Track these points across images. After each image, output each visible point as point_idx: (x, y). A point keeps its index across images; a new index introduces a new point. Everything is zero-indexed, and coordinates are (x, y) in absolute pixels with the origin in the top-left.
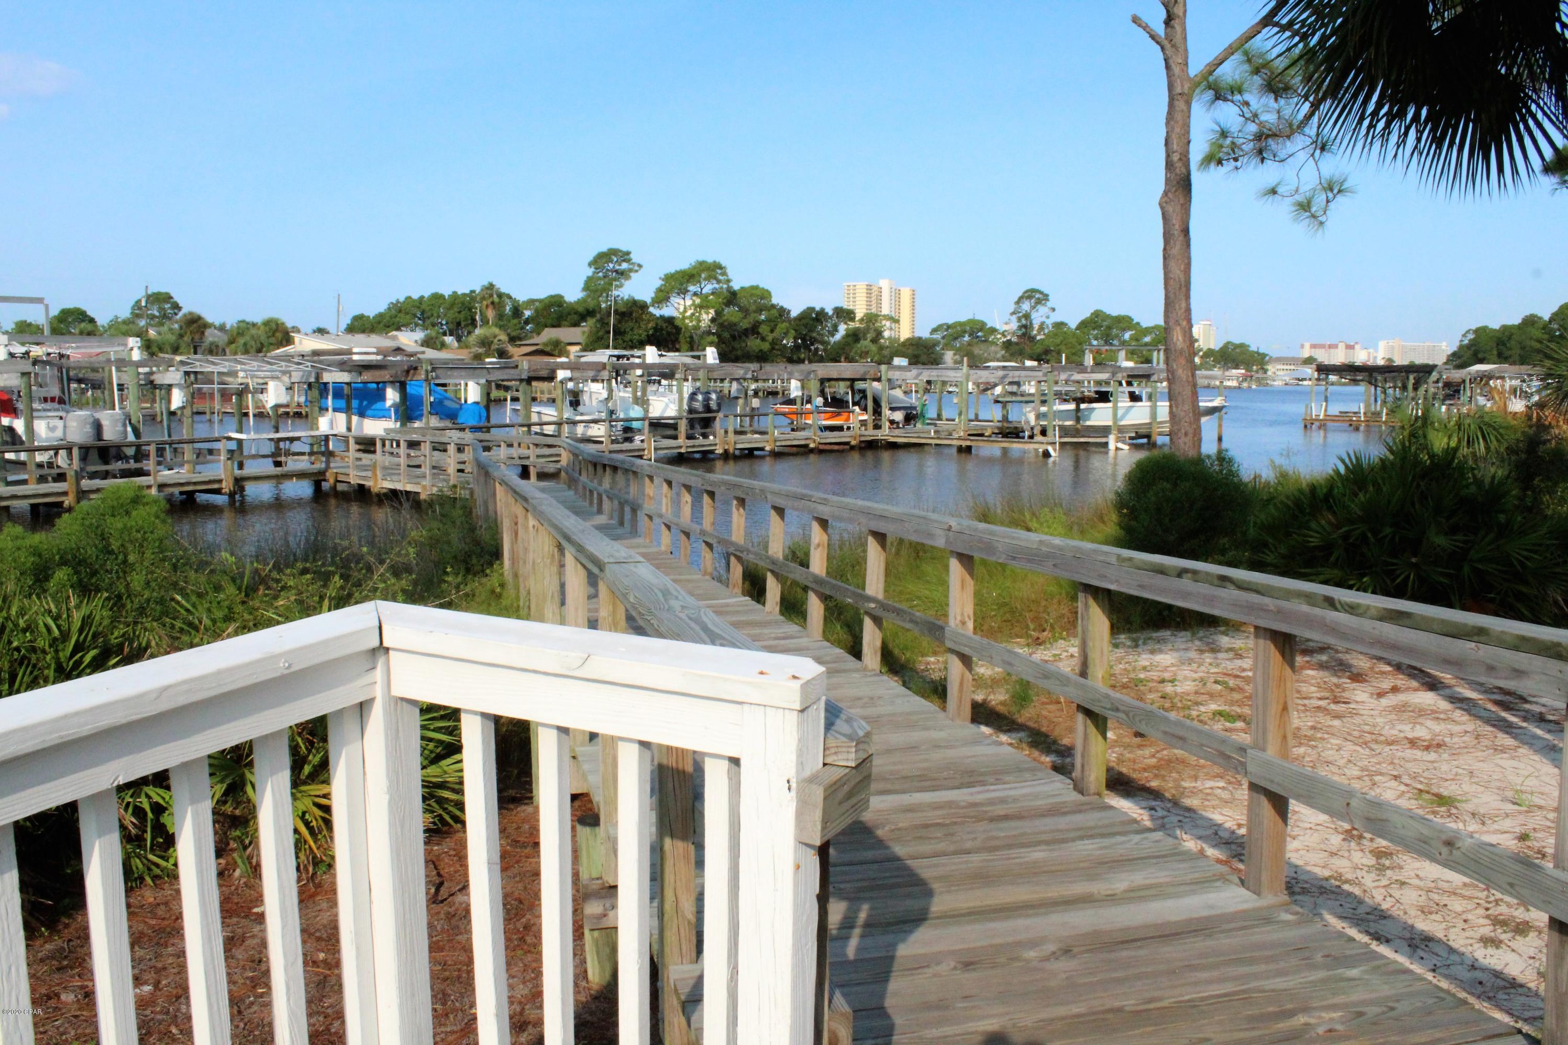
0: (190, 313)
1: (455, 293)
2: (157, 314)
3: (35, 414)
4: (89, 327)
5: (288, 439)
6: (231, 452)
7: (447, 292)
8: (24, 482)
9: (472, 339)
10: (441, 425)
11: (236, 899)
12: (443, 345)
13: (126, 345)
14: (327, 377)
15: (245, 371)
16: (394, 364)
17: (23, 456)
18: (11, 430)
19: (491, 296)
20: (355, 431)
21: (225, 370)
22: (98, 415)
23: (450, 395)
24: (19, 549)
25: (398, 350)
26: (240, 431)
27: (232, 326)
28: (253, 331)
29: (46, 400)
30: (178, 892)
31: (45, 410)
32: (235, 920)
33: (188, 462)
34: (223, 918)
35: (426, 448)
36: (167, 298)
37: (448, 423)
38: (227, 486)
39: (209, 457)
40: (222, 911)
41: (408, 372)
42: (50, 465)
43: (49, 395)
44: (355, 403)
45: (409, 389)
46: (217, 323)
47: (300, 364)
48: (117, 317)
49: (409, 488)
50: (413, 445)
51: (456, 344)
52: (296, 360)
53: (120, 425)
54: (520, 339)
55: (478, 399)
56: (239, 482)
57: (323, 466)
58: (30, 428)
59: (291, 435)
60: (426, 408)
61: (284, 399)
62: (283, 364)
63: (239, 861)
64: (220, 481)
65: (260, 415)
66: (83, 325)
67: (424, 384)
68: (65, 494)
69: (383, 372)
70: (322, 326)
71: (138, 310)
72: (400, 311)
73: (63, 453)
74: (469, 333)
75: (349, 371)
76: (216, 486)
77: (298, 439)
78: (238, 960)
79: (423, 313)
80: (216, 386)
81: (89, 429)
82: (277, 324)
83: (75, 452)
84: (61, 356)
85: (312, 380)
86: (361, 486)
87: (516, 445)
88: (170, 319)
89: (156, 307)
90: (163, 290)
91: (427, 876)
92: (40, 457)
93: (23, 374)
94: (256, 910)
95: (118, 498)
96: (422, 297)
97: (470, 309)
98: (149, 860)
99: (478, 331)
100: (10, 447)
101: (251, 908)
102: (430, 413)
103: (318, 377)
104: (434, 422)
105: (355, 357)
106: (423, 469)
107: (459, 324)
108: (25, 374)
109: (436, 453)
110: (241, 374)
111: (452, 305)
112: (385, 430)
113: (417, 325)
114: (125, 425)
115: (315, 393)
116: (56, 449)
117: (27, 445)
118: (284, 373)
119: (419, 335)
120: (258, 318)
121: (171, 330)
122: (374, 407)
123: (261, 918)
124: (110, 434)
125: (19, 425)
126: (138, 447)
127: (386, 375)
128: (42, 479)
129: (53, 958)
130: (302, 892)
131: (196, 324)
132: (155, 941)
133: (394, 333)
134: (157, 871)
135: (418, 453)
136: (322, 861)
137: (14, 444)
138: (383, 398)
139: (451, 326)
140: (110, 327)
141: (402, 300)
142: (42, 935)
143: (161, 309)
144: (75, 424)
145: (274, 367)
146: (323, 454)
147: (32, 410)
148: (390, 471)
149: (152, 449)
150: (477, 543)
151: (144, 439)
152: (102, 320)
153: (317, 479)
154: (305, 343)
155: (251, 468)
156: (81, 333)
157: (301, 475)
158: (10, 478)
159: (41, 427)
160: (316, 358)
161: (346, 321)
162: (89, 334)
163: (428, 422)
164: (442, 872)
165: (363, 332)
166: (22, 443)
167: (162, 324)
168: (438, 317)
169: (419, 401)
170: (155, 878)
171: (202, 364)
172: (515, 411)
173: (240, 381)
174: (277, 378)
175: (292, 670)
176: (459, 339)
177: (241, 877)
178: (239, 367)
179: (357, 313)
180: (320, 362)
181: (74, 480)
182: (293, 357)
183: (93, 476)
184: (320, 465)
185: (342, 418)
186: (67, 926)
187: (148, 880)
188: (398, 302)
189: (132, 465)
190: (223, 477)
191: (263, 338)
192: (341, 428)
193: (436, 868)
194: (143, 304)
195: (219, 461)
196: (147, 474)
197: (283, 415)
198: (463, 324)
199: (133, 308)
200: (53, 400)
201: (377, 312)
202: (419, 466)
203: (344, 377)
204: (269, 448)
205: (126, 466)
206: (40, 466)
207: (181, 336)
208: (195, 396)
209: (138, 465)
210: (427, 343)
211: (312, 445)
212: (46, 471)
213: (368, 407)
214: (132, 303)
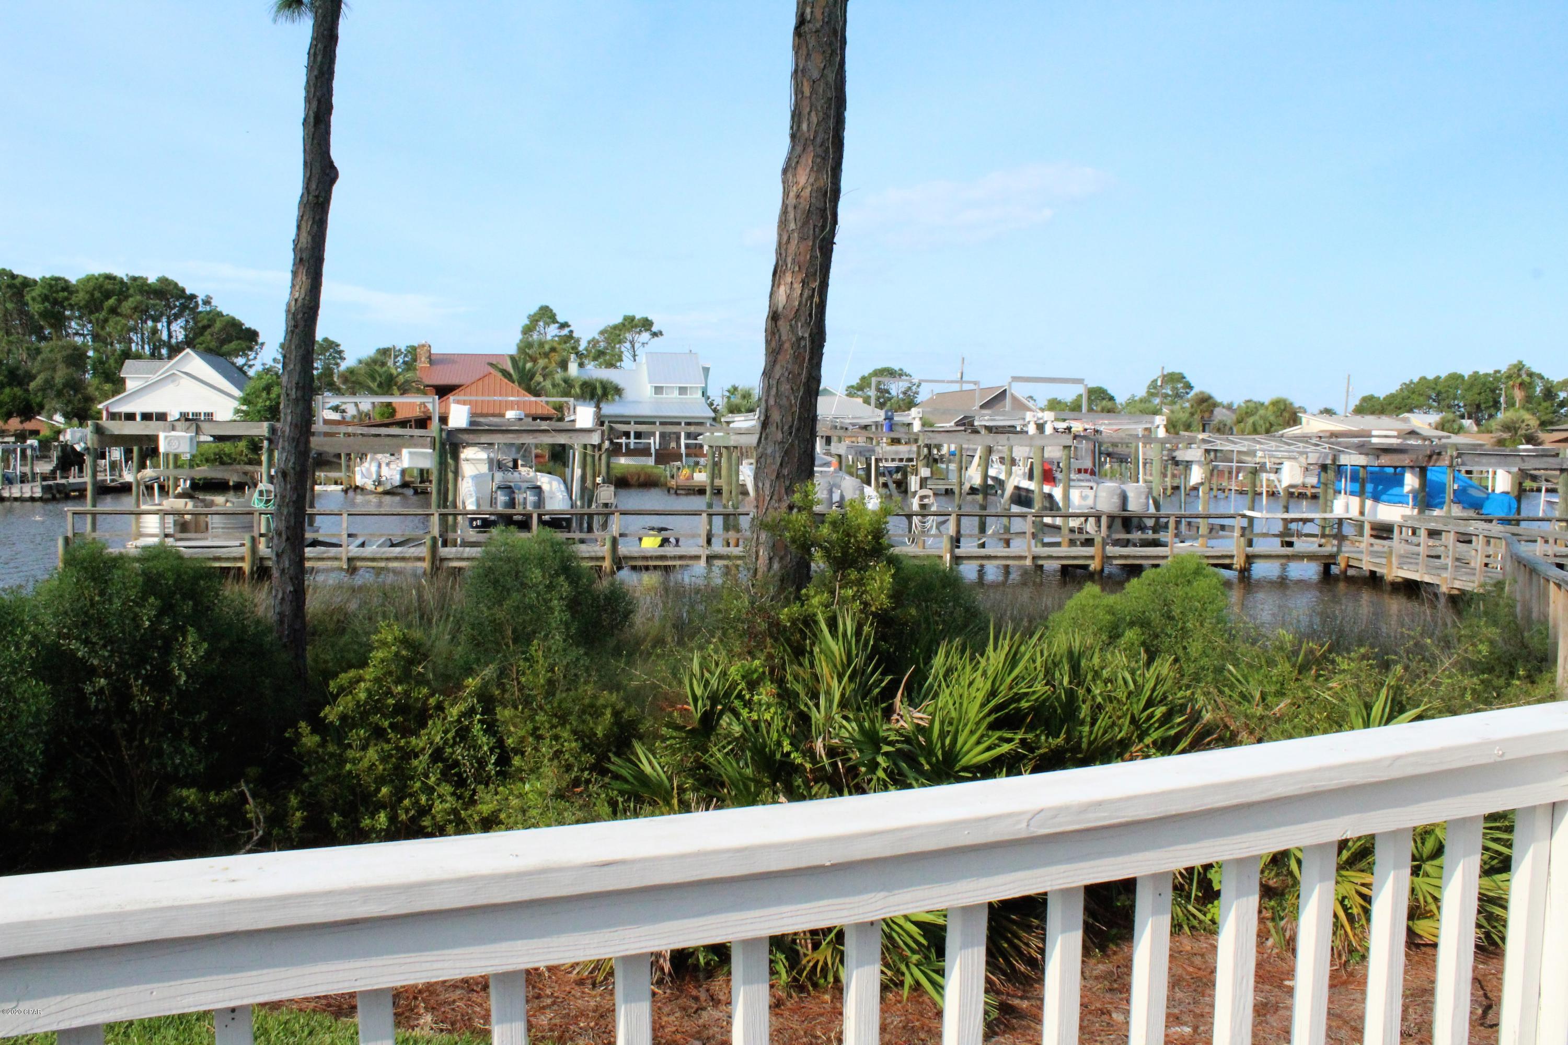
0: (1202, 393)
1: (1476, 373)
2: (1170, 393)
3: (1072, 483)
4: (1109, 404)
5: (1301, 520)
6: (1243, 529)
7: (1466, 372)
8: (1058, 544)
9: (1494, 424)
10: (1465, 514)
11: (1268, 967)
12: (1461, 429)
13: (1152, 423)
14: (1344, 460)
15: (1264, 451)
16: (1414, 448)
17: (1058, 521)
18: (1050, 497)
19: (1519, 376)
20: (1368, 517)
21: (1245, 449)
22: (1124, 487)
23: (1475, 482)
24: (1097, 607)
25: (1413, 433)
26: (1252, 509)
27: (1239, 406)
28: (1262, 412)
29: (1079, 471)
30: (1215, 947)
31: (1079, 480)
32: (1267, 987)
33: (1202, 536)
34: (1256, 982)
35: (1449, 539)
36: (1180, 378)
37: (1471, 513)
38: (1238, 562)
39: (1221, 533)
40: (1257, 975)
41: (1430, 457)
42: (1081, 530)
43: (1083, 467)
44: (1369, 487)
45: (1429, 475)
46: (1225, 403)
47: (1317, 445)
48: (1133, 396)
49: (1427, 579)
50: (1433, 534)
51: (1475, 428)
52: (1314, 441)
53: (1144, 497)
54: (1552, 423)
55: (1507, 488)
56: (1250, 559)
57: (1335, 549)
58: (1066, 497)
59: (1305, 516)
60: (1449, 495)
61: (1298, 480)
62: (1301, 445)
63: (1273, 931)
64: (1232, 557)
65: (1272, 494)
66: (1104, 402)
67: (1448, 471)
68: (1092, 558)
69: (1401, 456)
70: (1329, 407)
71: (1153, 389)
72: (1413, 392)
73: (1092, 520)
74: (1491, 416)
75: (1367, 454)
76: (1227, 561)
77: (1311, 520)
78: (1272, 1027)
79: (1438, 395)
80: (1234, 464)
81: (1116, 500)
82: (1285, 404)
83: (1104, 520)
84: (1096, 431)
85: (1329, 462)
86: (1373, 573)
87: (1551, 541)
88: (1181, 397)
89: (1169, 387)
90: (1177, 371)
91: (1472, 994)
92: (1074, 523)
93: (1065, 447)
94: (1287, 983)
95: (1182, 569)
96: (1438, 378)
97: (1493, 391)
98: (1189, 911)
99: (1500, 416)
100: (1048, 512)
101: (1282, 980)
102: (1452, 501)
103: (1335, 459)
104: (1456, 511)
105: (1374, 440)
106: (1442, 560)
107: (1478, 406)
108: (1067, 447)
109: (1459, 544)
110: (1259, 454)
111: (1471, 386)
112: (1403, 516)
113: (1430, 407)
114: (1147, 498)
115: (1331, 474)
116: (1087, 517)
117: (1063, 511)
118: (1301, 453)
119: (1434, 417)
120: (1266, 398)
121: (1183, 408)
122: (1390, 492)
123: (1290, 991)
124: (1134, 506)
125: (1057, 493)
126: (1157, 518)
127: (1405, 460)
128: (1072, 543)
129: (1105, 978)
130: (1333, 976)
131: (1206, 403)
132: (1194, 986)
133: (1406, 415)
134: (1195, 923)
135: (1437, 543)
136: (1357, 951)
137: (1051, 510)
138: (1401, 483)
139: (1468, 408)
140: (1128, 404)
141: (1416, 380)
142: (1095, 956)
143: (1174, 389)
144: (1104, 494)
145: (1292, 447)
146: (1335, 537)
147: (1070, 480)
148: (1407, 559)
149: (1172, 521)
150: (1524, 646)
151: (1163, 512)
152: (1121, 398)
153: (1327, 563)
154: (1312, 425)
155: (1261, 547)
156: (1102, 411)
157: (1312, 557)
158: (1046, 540)
159: (1075, 495)
160: (1333, 440)
161: (1355, 402)
162: (1109, 411)
163: (1450, 510)
164: (1489, 994)
165: (1373, 413)
166: (1059, 509)
167: (1175, 403)
168: (1454, 399)
169: (1441, 488)
170: (1192, 928)
171: (1222, 444)
172: (1550, 503)
173: (1258, 460)
174: (1295, 458)
175: (1505, 758)
176: (1478, 423)
177: (1273, 947)
178: (1258, 447)
179: (1366, 393)
180: (1338, 444)
181: (1100, 546)
182: (1310, 438)
183: (1116, 543)
184: (1330, 548)
185: (1355, 501)
186: (1115, 953)
187: (1186, 928)
188: (1411, 382)
189: (1150, 535)
190: (1235, 553)
191: (1272, 418)
192: (1354, 513)
193: (1482, 988)
194: (1159, 383)
195: (1232, 537)
196: (1164, 545)
197: (1295, 495)
198: (1483, 406)
199: (1149, 388)
200: (1086, 471)
201: (1388, 393)
202: (1438, 557)
203: (1361, 460)
204: (1278, 528)
205: (1144, 536)
206: (1072, 531)
207: (1192, 414)
208: (1213, 472)
209: (1156, 536)
210: (1441, 426)
211: (1324, 528)
212: (1076, 536)
213: (1384, 491)
214: (1149, 382)
